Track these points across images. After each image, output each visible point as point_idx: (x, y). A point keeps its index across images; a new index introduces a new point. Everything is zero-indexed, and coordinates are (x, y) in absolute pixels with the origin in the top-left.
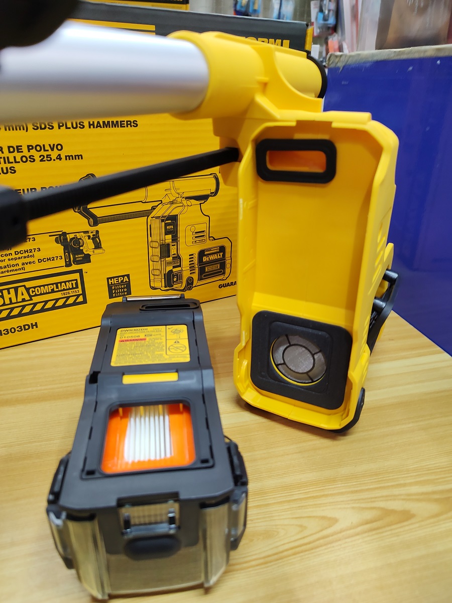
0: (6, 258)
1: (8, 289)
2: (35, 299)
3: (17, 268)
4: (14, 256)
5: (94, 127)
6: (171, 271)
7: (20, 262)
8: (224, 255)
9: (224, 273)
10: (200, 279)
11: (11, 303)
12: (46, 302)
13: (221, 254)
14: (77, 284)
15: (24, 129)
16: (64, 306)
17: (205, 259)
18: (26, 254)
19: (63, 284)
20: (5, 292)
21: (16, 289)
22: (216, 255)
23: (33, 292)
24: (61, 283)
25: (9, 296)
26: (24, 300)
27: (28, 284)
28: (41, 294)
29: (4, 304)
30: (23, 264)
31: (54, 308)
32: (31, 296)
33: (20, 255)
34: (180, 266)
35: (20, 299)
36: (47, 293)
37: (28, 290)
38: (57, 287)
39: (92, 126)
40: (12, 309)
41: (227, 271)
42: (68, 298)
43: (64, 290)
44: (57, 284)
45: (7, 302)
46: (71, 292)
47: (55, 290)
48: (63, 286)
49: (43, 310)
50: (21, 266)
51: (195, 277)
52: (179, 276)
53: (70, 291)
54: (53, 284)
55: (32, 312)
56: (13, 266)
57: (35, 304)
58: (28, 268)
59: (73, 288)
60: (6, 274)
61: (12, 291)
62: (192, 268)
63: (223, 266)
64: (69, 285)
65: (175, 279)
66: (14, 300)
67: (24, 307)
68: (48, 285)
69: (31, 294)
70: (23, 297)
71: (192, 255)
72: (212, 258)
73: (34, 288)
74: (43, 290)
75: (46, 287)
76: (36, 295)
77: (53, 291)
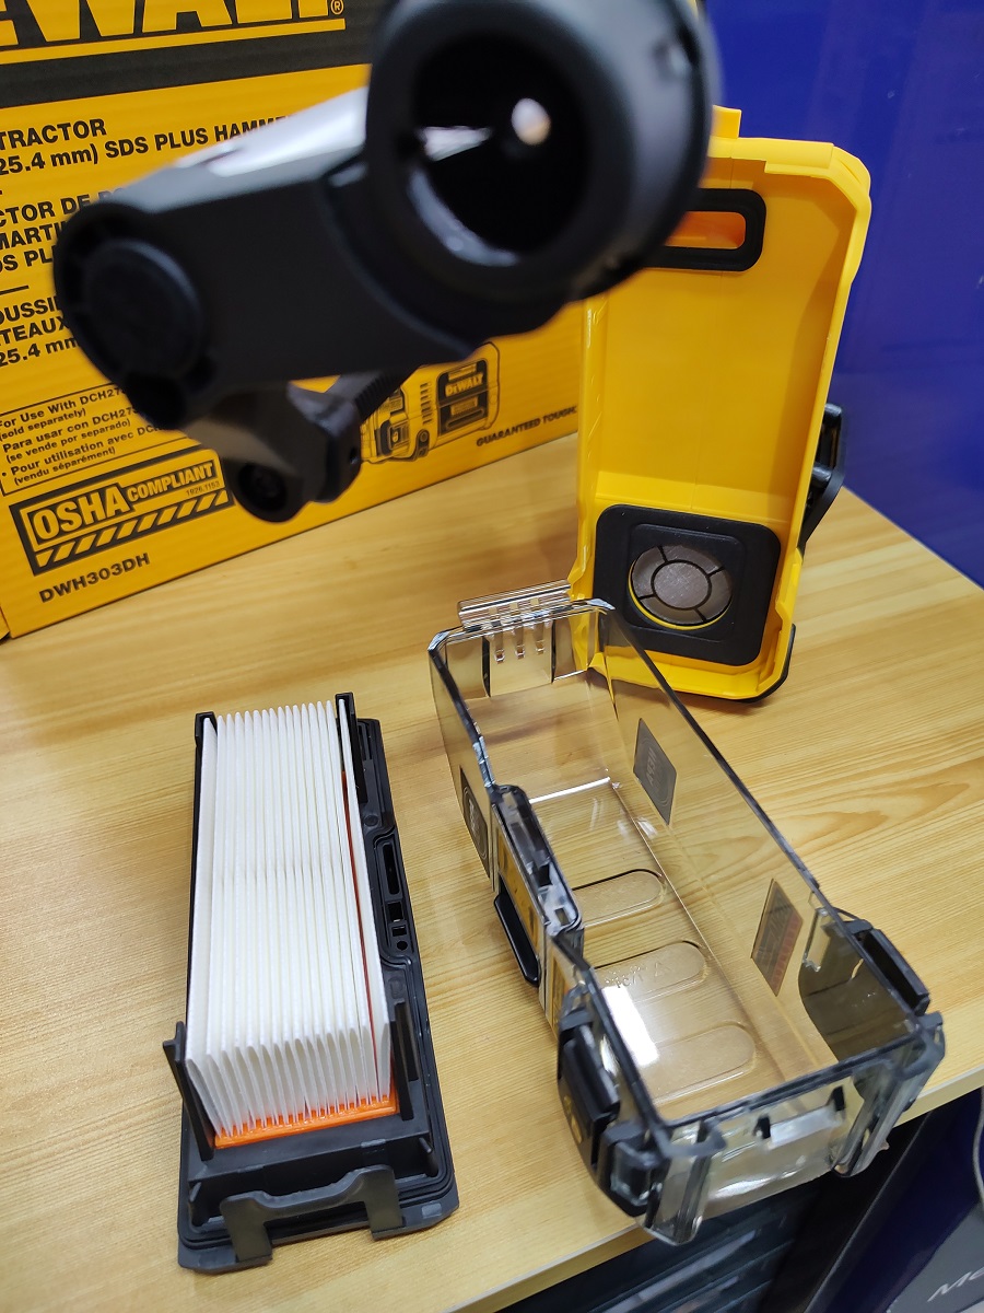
0: (78, 433)
1: (87, 495)
2: (140, 509)
3: (100, 450)
4: (92, 427)
5: (226, 138)
6: (387, 423)
7: (103, 438)
8: (485, 379)
9: (486, 415)
10: (442, 431)
11: (96, 521)
12: (160, 512)
13: (480, 376)
14: (213, 469)
15: (89, 159)
16: (194, 514)
17: (450, 390)
18: (114, 421)
19: (188, 472)
20: (83, 502)
21: (102, 492)
22: (470, 380)
23: (133, 494)
24: (183, 470)
25: (92, 508)
26: (118, 513)
27: (123, 480)
28: (149, 497)
29: (83, 526)
30: (110, 441)
31: (175, 521)
32: (130, 504)
33: (103, 424)
34: (403, 410)
35: (111, 512)
36: (159, 494)
37: (123, 491)
38: (178, 480)
39: (222, 136)
40: (98, 533)
41: (492, 409)
42: (199, 499)
43: (191, 483)
44: (176, 473)
45: (89, 519)
46: (205, 487)
47: (175, 485)
48: (189, 476)
49: (155, 528)
50: (106, 446)
51: (433, 428)
52: (403, 432)
53: (202, 485)
54: (168, 475)
55: (135, 535)
56: (92, 446)
57: (139, 518)
58: (120, 448)
59: (207, 478)
60: (82, 465)
61: (95, 497)
62: (426, 411)
63: (484, 400)
64: (199, 472)
65: (395, 439)
66: (100, 515)
67: (119, 526)
68: (159, 478)
69: (131, 499)
70: (117, 507)
71: (426, 385)
72: (462, 386)
73: (135, 486)
74: (152, 488)
75: (157, 482)
76: (140, 500)
77: (170, 488)
